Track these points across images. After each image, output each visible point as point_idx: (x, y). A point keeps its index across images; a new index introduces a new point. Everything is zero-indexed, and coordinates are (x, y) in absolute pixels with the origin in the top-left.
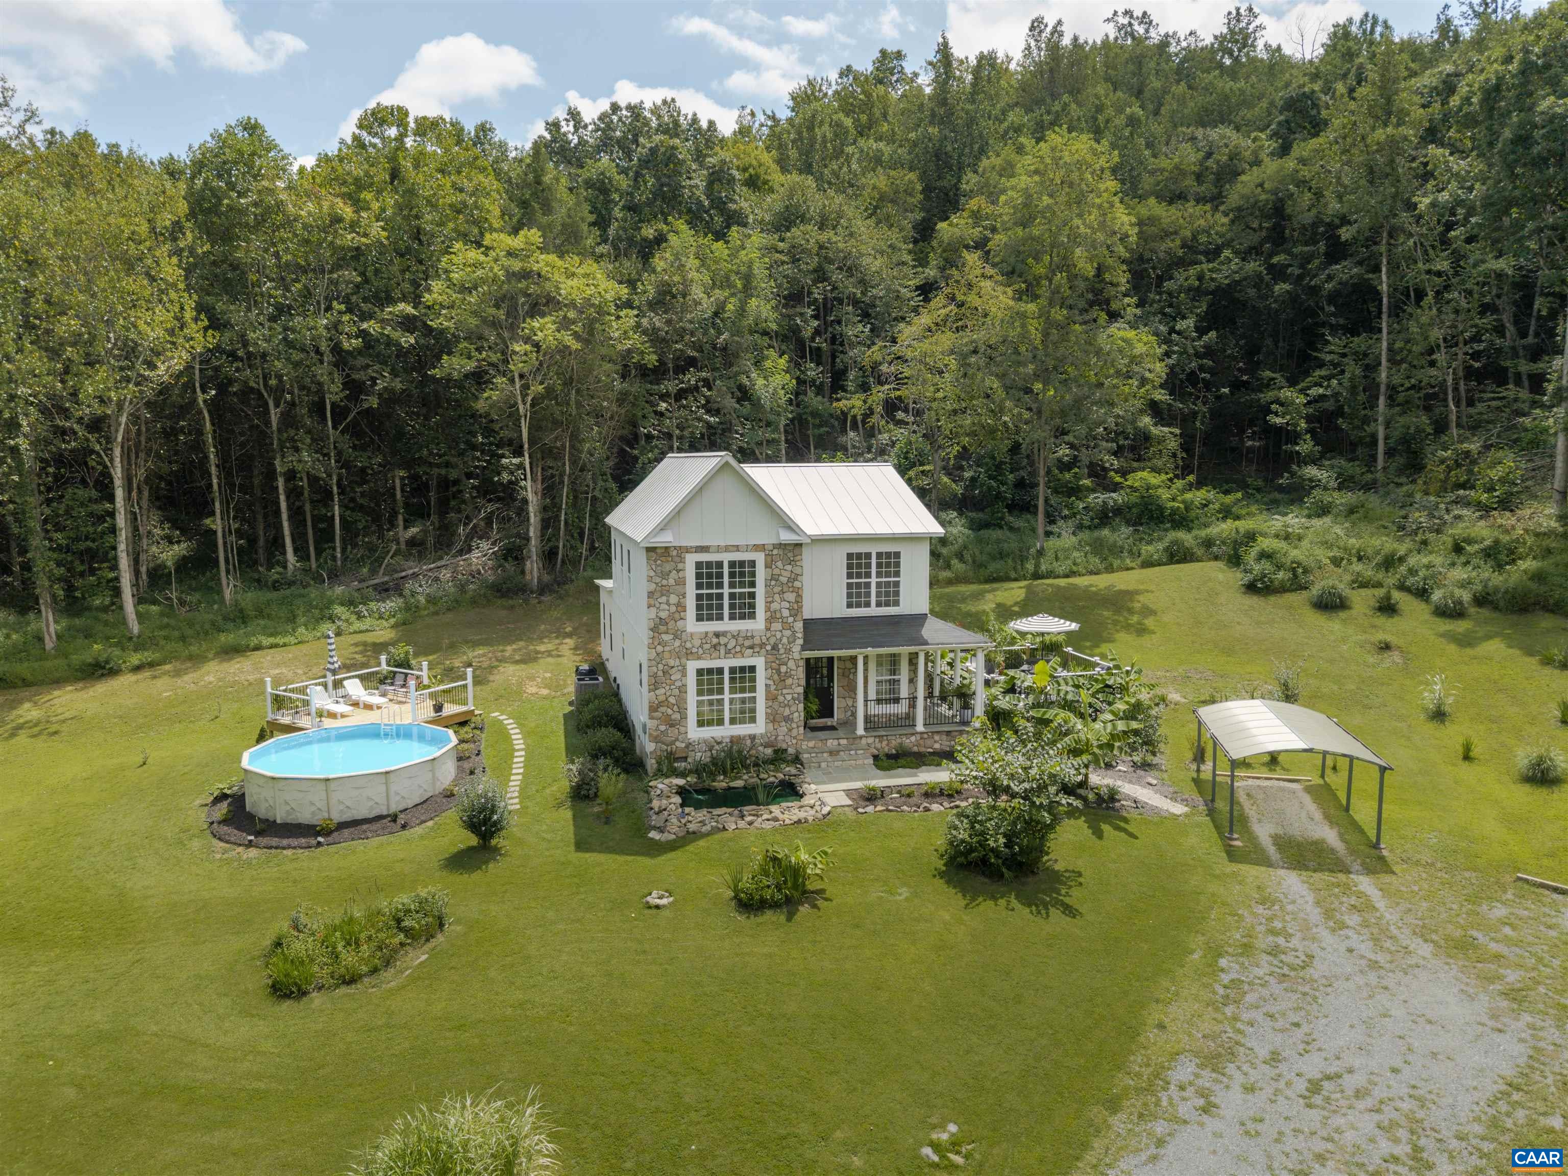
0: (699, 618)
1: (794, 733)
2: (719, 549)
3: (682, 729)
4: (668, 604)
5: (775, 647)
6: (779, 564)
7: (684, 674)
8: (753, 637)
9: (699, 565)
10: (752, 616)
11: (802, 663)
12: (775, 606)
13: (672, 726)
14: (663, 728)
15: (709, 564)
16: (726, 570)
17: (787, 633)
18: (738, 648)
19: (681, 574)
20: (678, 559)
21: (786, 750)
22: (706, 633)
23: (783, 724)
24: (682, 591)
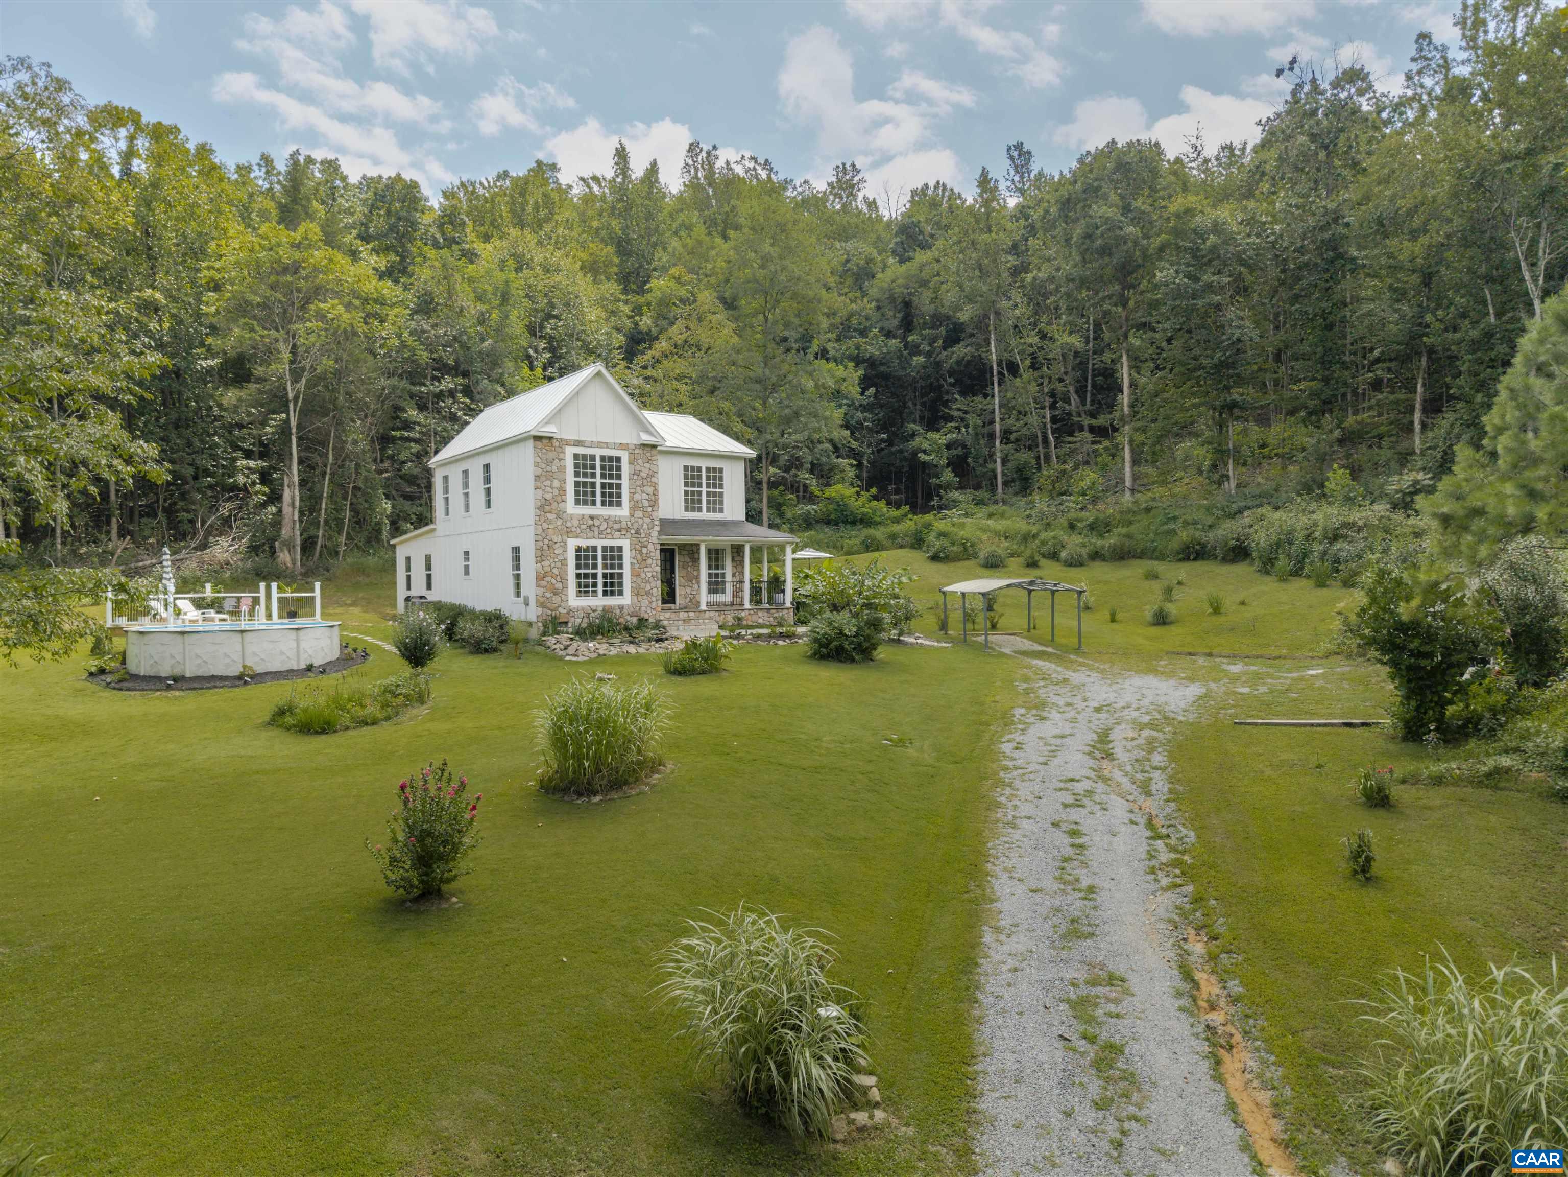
0: (577, 502)
1: (654, 604)
2: (592, 445)
3: (564, 597)
4: (552, 487)
5: (638, 531)
6: (640, 461)
7: (565, 550)
8: (620, 522)
9: (576, 456)
10: (619, 504)
11: (658, 546)
12: (637, 496)
13: (555, 593)
14: (548, 595)
15: (584, 457)
16: (598, 463)
17: (647, 520)
18: (609, 531)
19: (562, 463)
20: (560, 450)
21: (647, 620)
22: (583, 515)
23: (645, 597)
24: (563, 478)
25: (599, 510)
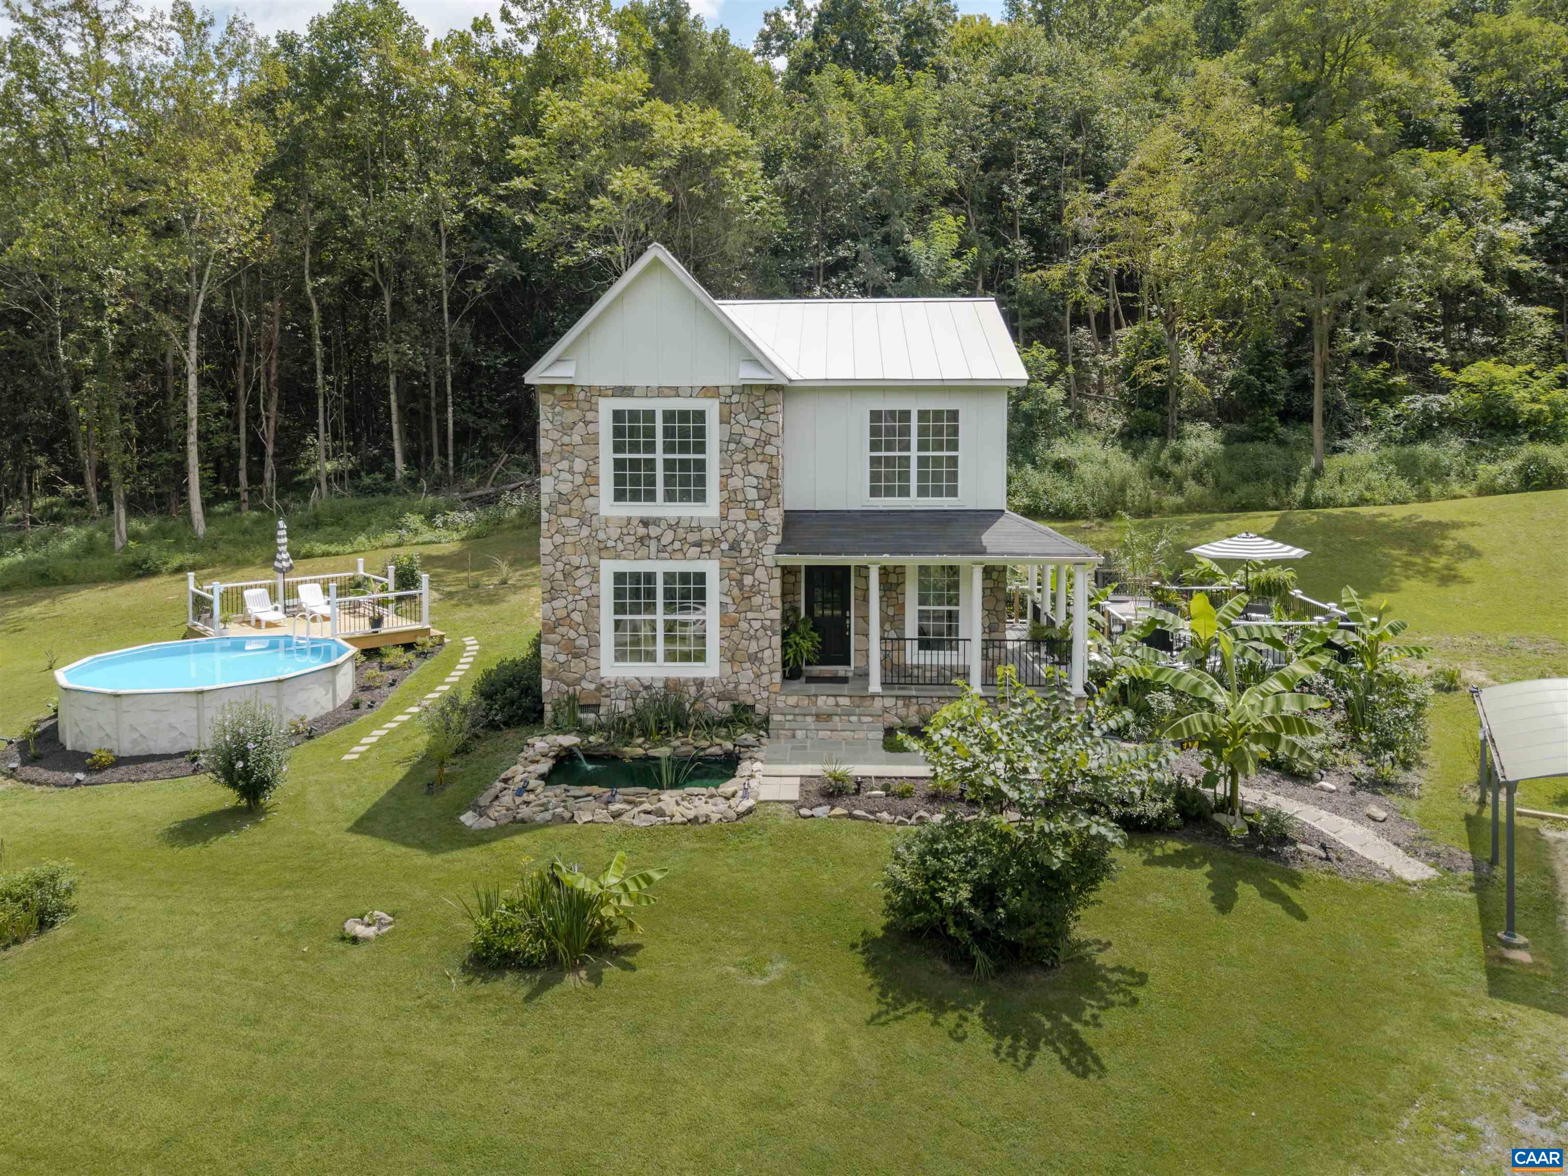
0: (619, 496)
1: (765, 680)
2: (648, 392)
3: (592, 663)
4: (571, 471)
5: (735, 547)
6: (742, 417)
7: (595, 581)
8: (700, 529)
9: (618, 415)
10: (701, 497)
11: (777, 573)
12: (734, 482)
13: (576, 656)
14: (562, 658)
15: (634, 415)
16: (659, 425)
17: (755, 525)
18: (677, 545)
19: (591, 428)
20: (586, 406)
21: (752, 707)
22: (629, 519)
23: (747, 665)
24: (593, 454)
25: (662, 509)
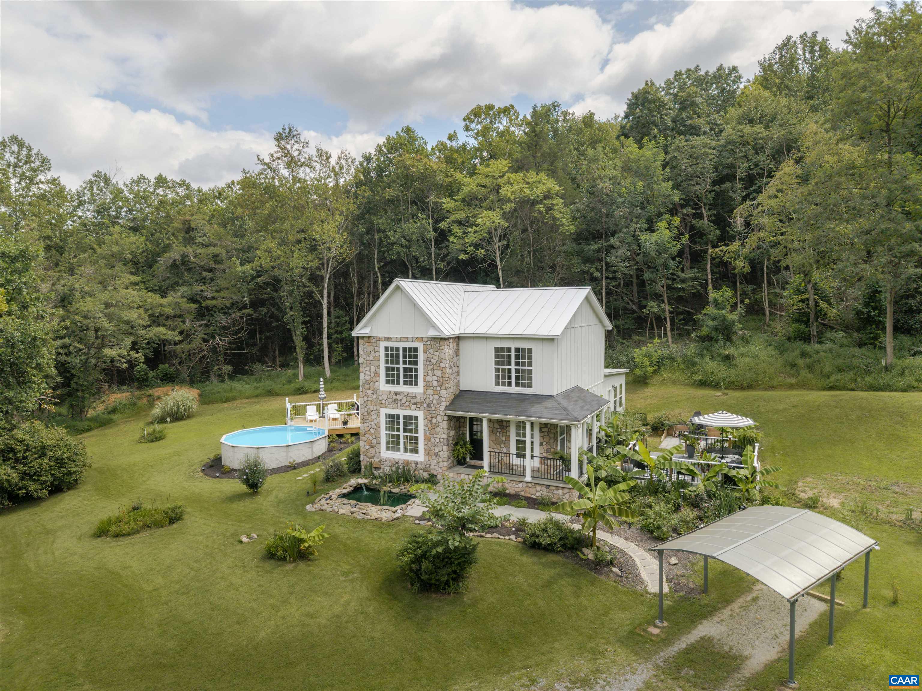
0: (387, 382)
1: (441, 464)
2: (397, 339)
3: (377, 450)
4: (370, 371)
5: (429, 406)
6: (431, 351)
7: (379, 416)
8: (416, 397)
9: (387, 348)
10: (416, 384)
11: (446, 418)
12: (428, 378)
13: (372, 447)
14: (367, 447)
15: (392, 349)
16: (401, 353)
17: (436, 397)
18: (407, 404)
19: (377, 354)
20: (375, 345)
21: (436, 476)
22: (390, 392)
23: (434, 457)
24: (377, 365)
25: (402, 388)
